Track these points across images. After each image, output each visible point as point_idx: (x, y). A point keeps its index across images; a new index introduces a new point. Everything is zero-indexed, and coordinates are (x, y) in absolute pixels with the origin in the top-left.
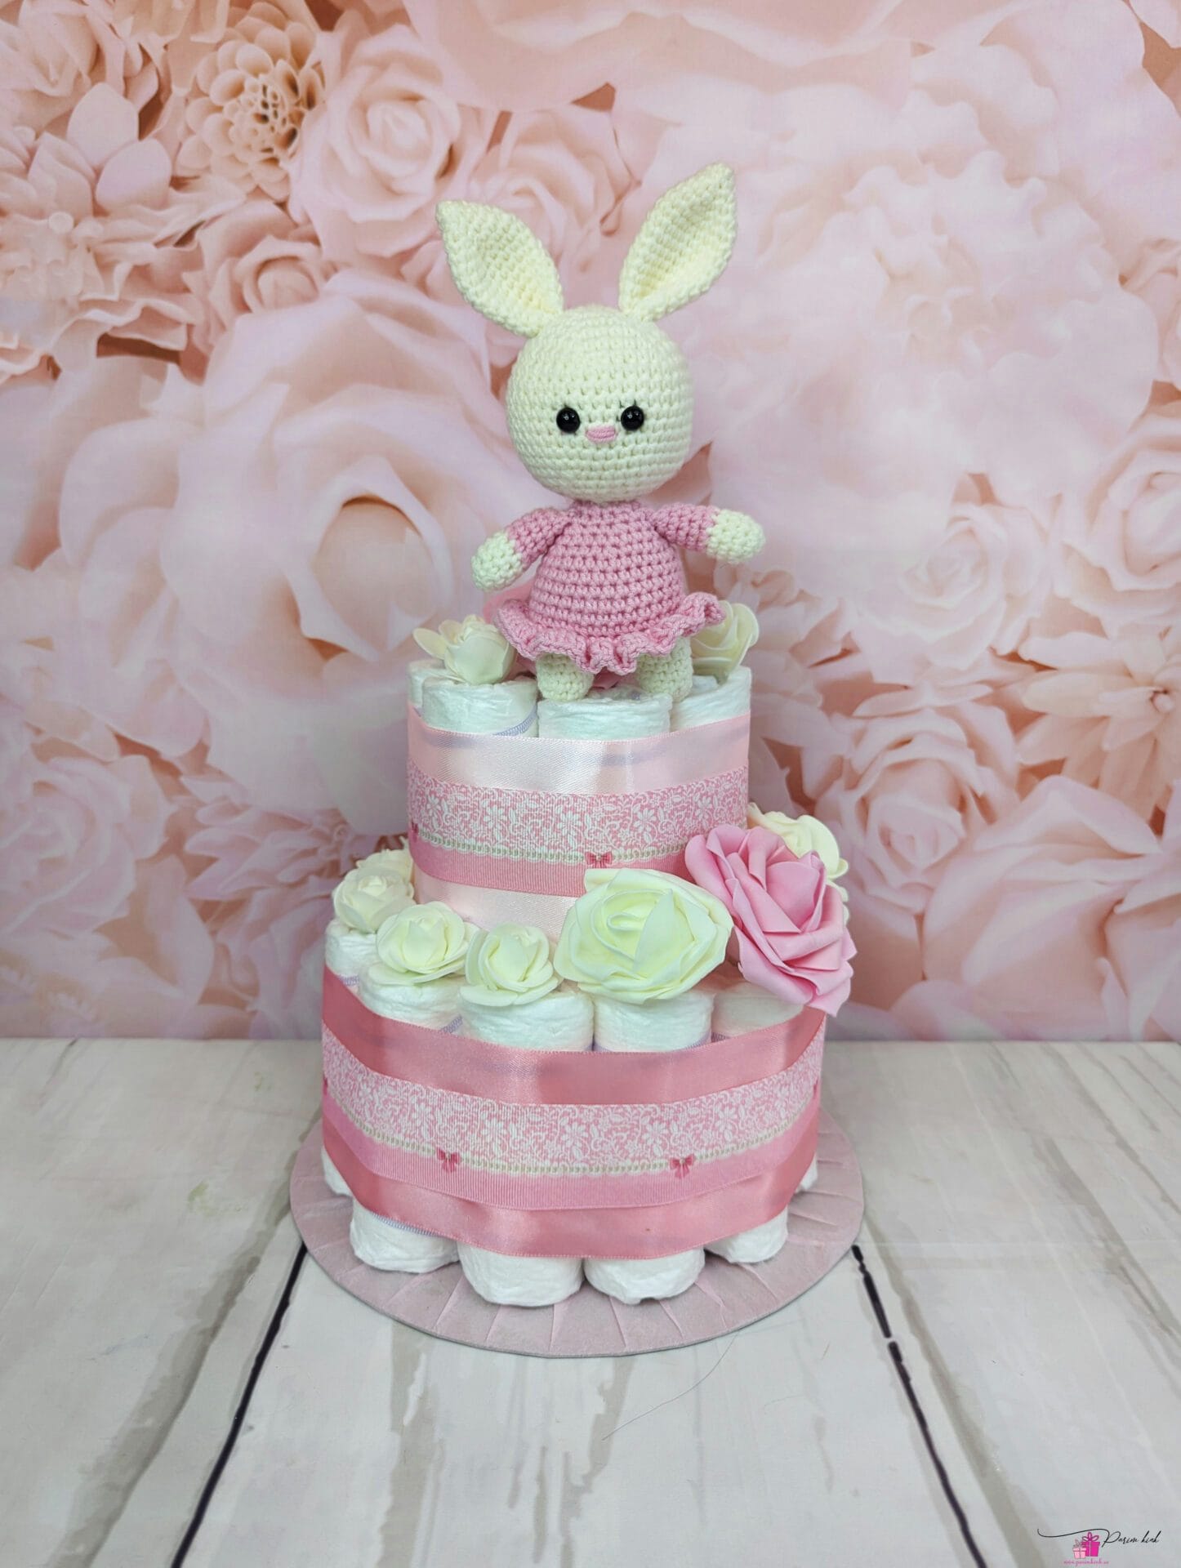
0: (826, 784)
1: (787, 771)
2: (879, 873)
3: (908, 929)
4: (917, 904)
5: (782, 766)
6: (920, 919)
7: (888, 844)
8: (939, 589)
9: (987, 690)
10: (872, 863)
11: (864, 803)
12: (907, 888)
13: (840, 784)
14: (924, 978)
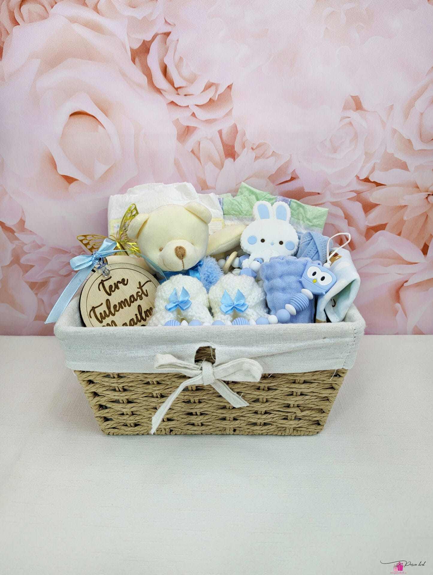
8: (335, 150)
9: (354, 194)
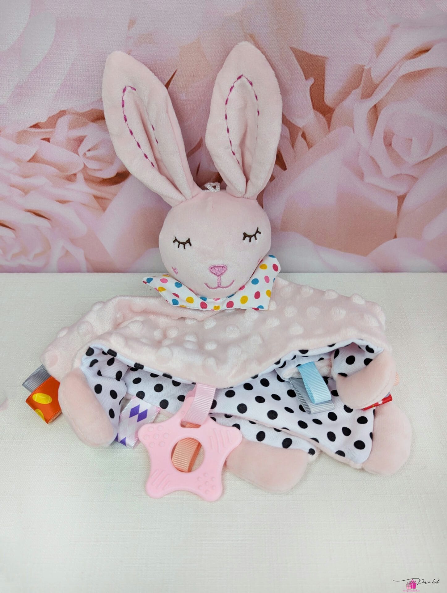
0: (344, 94)
1: (311, 81)
2: (377, 167)
3: (391, 205)
4: (401, 190)
5: (307, 78)
6: (401, 199)
7: (388, 144)
10: (372, 159)
11: (375, 110)
12: (396, 177)
13: (356, 93)
14: (395, 237)
